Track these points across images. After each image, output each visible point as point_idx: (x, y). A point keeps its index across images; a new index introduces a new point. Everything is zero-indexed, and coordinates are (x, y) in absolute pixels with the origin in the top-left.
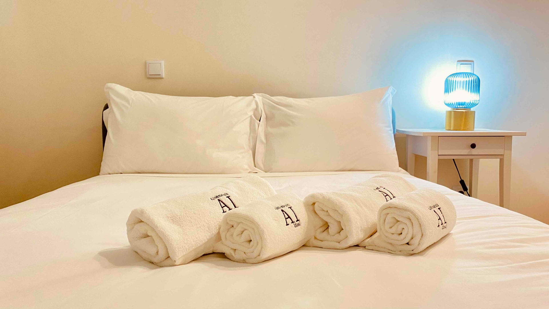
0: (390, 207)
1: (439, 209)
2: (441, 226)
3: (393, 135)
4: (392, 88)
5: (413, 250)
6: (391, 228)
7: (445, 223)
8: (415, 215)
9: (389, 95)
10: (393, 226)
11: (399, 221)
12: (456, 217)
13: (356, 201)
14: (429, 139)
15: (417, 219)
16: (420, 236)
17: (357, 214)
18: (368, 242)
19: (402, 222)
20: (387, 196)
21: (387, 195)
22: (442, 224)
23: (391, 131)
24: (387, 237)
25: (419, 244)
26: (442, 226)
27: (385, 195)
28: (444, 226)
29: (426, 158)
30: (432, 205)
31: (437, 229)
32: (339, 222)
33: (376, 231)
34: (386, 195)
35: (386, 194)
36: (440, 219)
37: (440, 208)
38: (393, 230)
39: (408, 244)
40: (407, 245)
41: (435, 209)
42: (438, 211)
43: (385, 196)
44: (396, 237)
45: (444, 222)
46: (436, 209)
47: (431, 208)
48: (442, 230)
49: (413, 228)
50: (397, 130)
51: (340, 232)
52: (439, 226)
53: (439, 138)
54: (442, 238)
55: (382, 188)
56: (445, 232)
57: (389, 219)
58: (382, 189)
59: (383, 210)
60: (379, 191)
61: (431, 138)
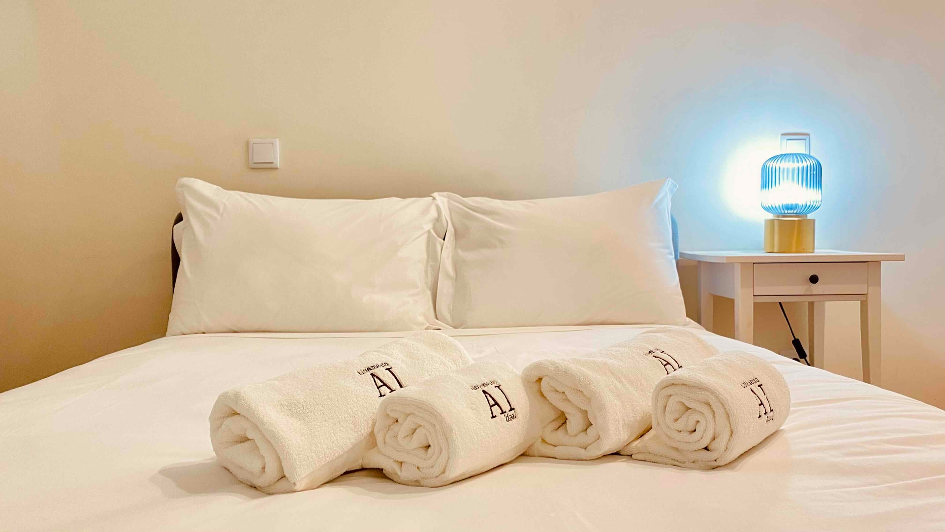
0: (673, 384)
1: (760, 386)
2: (764, 417)
3: (674, 262)
4: (670, 183)
5: (716, 461)
6: (676, 420)
7: (772, 411)
8: (717, 397)
9: (667, 192)
10: (681, 417)
11: (690, 409)
12: (790, 402)
13: (613, 374)
14: (738, 269)
15: (722, 404)
16: (729, 433)
17: (616, 396)
18: (636, 446)
19: (695, 410)
20: (668, 366)
21: (668, 363)
22: (765, 414)
23: (672, 254)
24: (669, 437)
25: (727, 448)
26: (766, 416)
27: (665, 363)
28: (769, 416)
29: (732, 302)
30: (747, 381)
31: (757, 422)
32: (586, 412)
33: (650, 427)
34: (666, 363)
35: (665, 361)
36: (762, 404)
37: (762, 385)
38: (680, 425)
39: (706, 448)
40: (705, 451)
41: (752, 387)
42: (758, 391)
43: (665, 365)
44: (685, 436)
45: (768, 410)
46: (755, 387)
47: (745, 385)
48: (766, 424)
49: (715, 421)
50: (681, 253)
51: (586, 430)
52: (760, 416)
53: (755, 264)
54: (767, 438)
55: (658, 351)
56: (771, 428)
57: (672, 404)
58: (658, 353)
59: (662, 389)
60: (654, 356)
61: (741, 266)
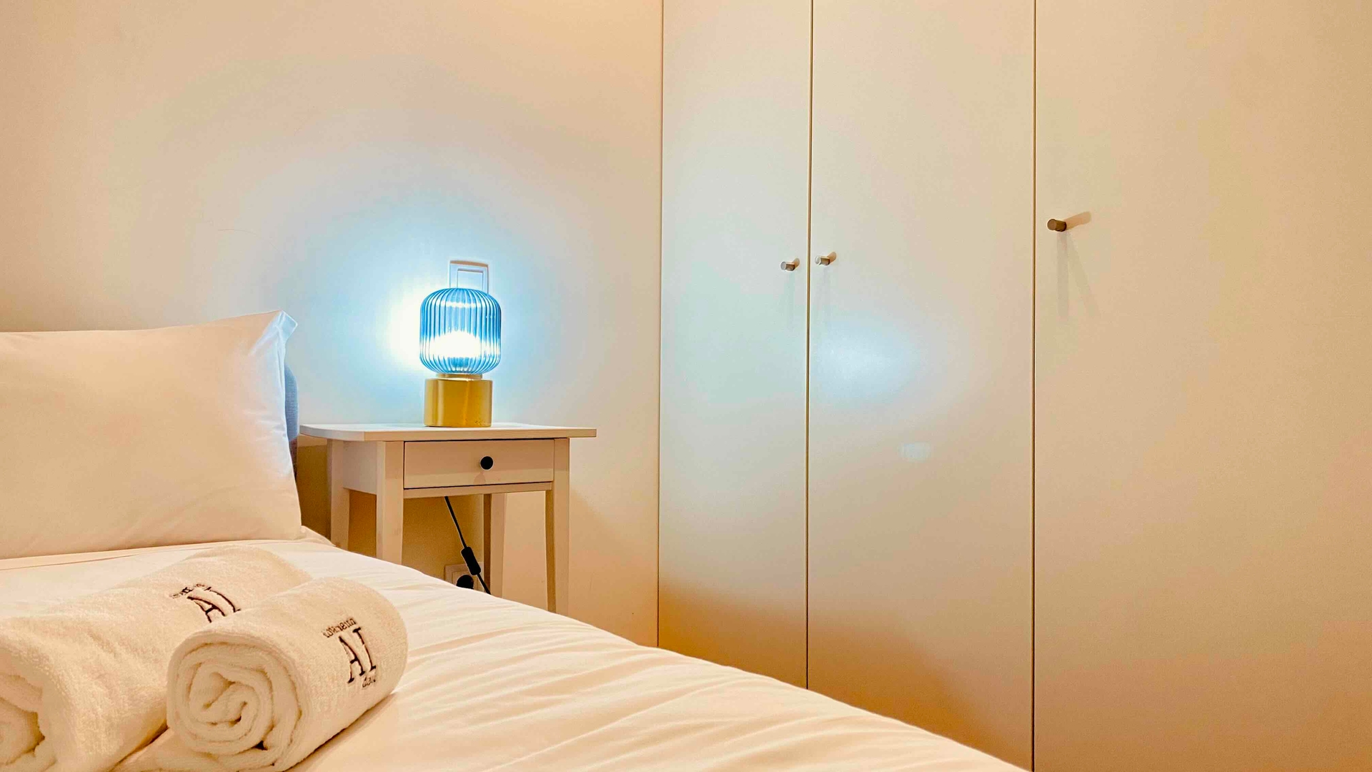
0: (206, 644)
1: (356, 631)
2: (359, 680)
4: (284, 318)
5: (273, 765)
6: (208, 706)
7: (373, 668)
8: (278, 660)
9: (278, 334)
10: (217, 698)
11: (231, 683)
12: (407, 650)
13: (96, 638)
14: (382, 451)
15: (285, 668)
16: (295, 717)
17: (98, 677)
18: (137, 761)
19: (240, 684)
20: (214, 613)
21: (214, 607)
22: (361, 675)
23: (283, 429)
24: (195, 736)
25: (291, 741)
26: (363, 677)
27: (208, 607)
28: (368, 677)
29: (373, 498)
30: (333, 623)
31: (345, 689)
32: (33, 717)
33: (164, 727)
34: (210, 606)
35: (209, 603)
36: (356, 659)
37: (359, 629)
38: (213, 714)
39: (260, 746)
40: (260, 750)
41: (344, 634)
42: (353, 640)
43: (207, 612)
44: (225, 732)
45: (367, 666)
46: (347, 634)
47: (331, 631)
48: (362, 691)
49: (272, 698)
50: (301, 427)
51: (34, 749)
52: (352, 680)
53: (406, 444)
54: (367, 711)
55: (200, 589)
56: (374, 693)
57: (204, 680)
58: (200, 592)
59: (186, 655)
60: (189, 598)
61: (387, 445)
